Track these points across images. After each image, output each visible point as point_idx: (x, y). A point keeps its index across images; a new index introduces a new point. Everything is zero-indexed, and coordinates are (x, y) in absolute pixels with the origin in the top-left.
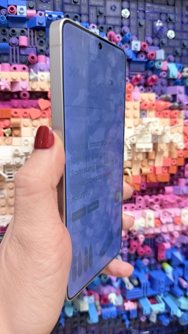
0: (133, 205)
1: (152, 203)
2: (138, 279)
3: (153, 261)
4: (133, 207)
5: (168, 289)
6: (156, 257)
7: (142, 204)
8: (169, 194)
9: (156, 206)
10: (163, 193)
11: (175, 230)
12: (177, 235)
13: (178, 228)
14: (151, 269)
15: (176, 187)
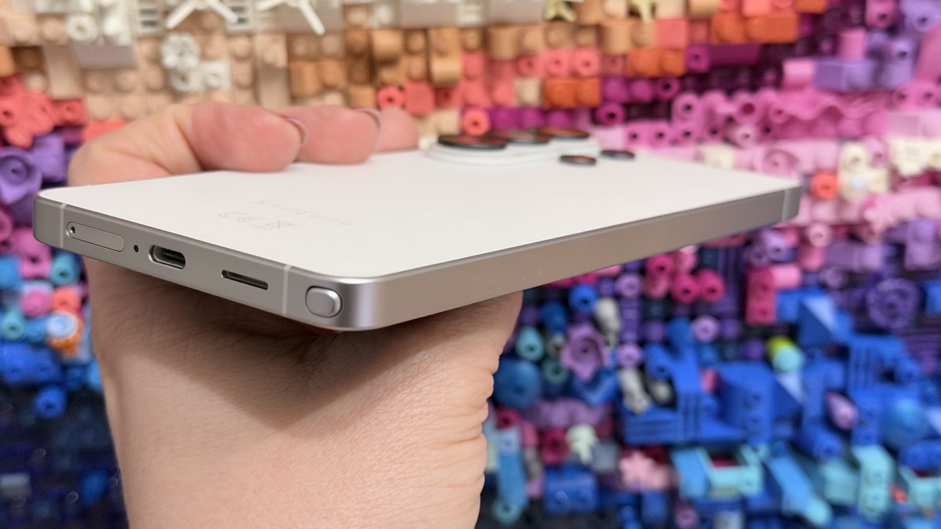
0: (662, 126)
1: (730, 120)
2: (670, 382)
3: (732, 329)
4: (661, 135)
5: (786, 430)
6: (742, 313)
7: (694, 122)
8: (799, 86)
9: (747, 128)
10: (779, 84)
11: (815, 221)
12: (820, 235)
13: (825, 212)
14: (723, 358)
15: (830, 63)
